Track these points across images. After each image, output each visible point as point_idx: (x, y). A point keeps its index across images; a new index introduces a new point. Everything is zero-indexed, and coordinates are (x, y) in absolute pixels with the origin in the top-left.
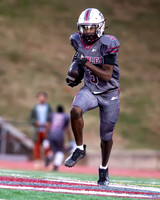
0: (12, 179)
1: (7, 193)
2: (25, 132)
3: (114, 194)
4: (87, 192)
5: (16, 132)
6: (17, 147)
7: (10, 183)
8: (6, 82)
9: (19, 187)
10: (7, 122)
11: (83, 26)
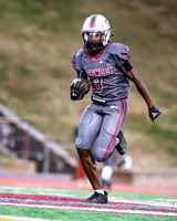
0: (56, 199)
1: (51, 213)
2: (69, 151)
3: (161, 213)
4: (133, 212)
5: (59, 150)
6: (60, 165)
7: (54, 202)
8: (49, 99)
9: (63, 207)
10: (49, 140)
11: (88, 33)
